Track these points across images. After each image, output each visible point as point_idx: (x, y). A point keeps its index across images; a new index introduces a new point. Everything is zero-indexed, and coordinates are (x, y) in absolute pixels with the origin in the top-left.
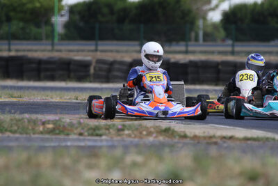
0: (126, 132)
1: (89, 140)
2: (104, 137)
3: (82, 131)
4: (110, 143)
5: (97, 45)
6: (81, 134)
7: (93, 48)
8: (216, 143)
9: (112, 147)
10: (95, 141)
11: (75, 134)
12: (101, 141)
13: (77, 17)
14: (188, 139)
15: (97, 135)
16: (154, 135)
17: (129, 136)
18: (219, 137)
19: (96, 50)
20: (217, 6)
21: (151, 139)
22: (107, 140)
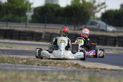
0: (59, 65)
1: (42, 68)
2: (48, 67)
3: (39, 64)
4: (51, 70)
5: (46, 26)
6: (38, 65)
7: (44, 27)
8: (98, 71)
9: (52, 71)
10: (45, 68)
11: (36, 65)
12: (47, 68)
13: (37, 13)
14: (86, 69)
15: (46, 66)
16: (71, 67)
17: (60, 66)
18: (99, 68)
19: (45, 28)
20: (99, 11)
21: (69, 68)
22: (50, 68)
